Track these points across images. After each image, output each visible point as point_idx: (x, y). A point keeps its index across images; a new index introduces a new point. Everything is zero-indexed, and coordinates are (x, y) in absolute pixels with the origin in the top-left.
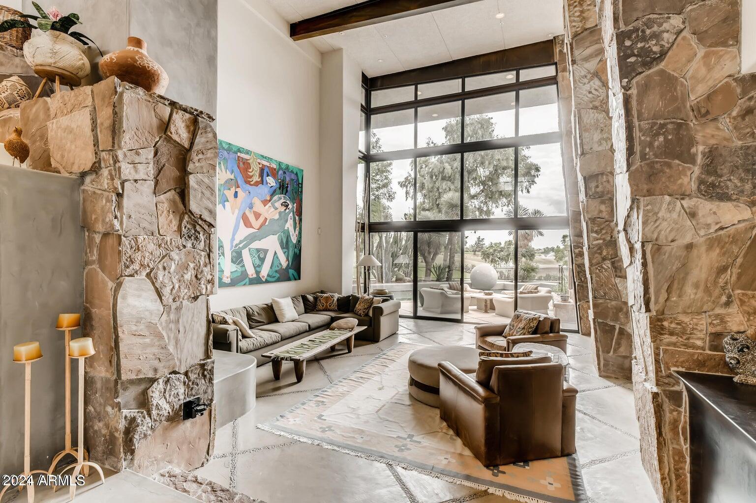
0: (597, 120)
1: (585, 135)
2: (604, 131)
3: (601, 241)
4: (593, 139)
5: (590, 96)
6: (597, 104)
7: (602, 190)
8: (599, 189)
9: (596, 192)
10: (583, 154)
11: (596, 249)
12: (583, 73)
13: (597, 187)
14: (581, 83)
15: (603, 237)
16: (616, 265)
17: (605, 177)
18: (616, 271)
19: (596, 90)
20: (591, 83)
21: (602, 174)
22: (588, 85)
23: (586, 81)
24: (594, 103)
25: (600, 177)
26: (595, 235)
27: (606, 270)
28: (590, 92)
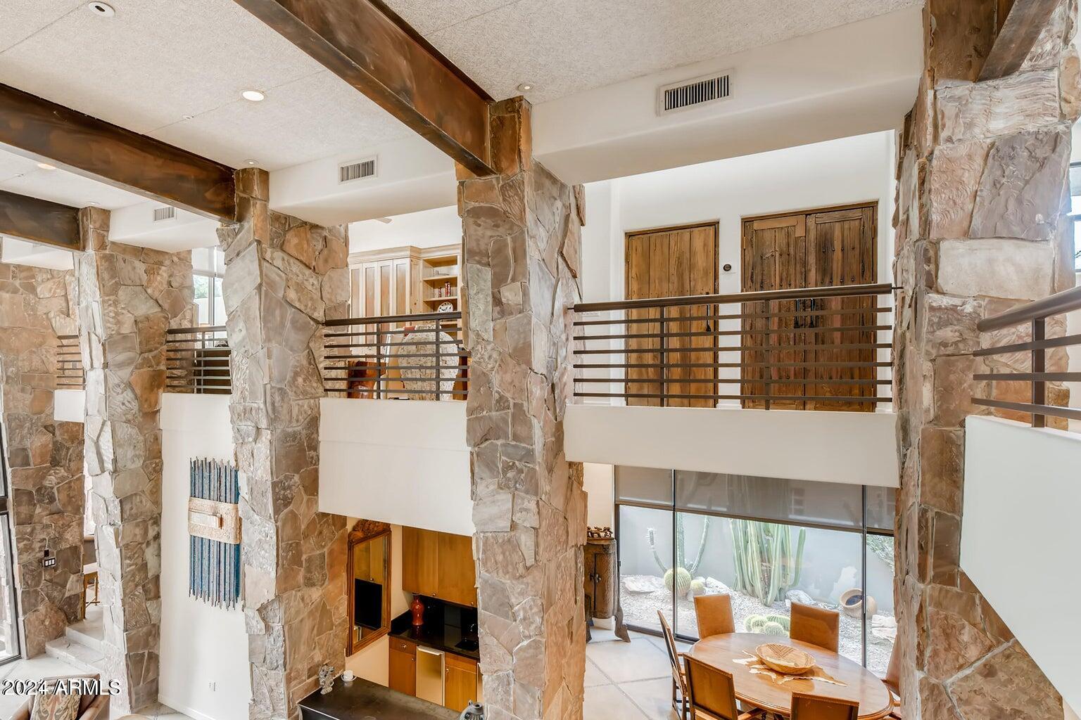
0: (131, 434)
1: (119, 451)
2: (136, 448)
3: (133, 567)
4: (126, 456)
5: (124, 407)
6: (130, 417)
7: (136, 511)
8: (134, 511)
9: (131, 515)
10: (115, 471)
11: (129, 577)
12: (117, 381)
13: (132, 509)
14: (115, 392)
15: (136, 561)
16: (146, 588)
17: (138, 497)
18: (145, 595)
19: (129, 402)
20: (125, 394)
21: (136, 494)
22: (122, 396)
23: (119, 390)
24: (127, 416)
25: (134, 498)
26: (128, 561)
27: (138, 597)
28: (123, 404)
